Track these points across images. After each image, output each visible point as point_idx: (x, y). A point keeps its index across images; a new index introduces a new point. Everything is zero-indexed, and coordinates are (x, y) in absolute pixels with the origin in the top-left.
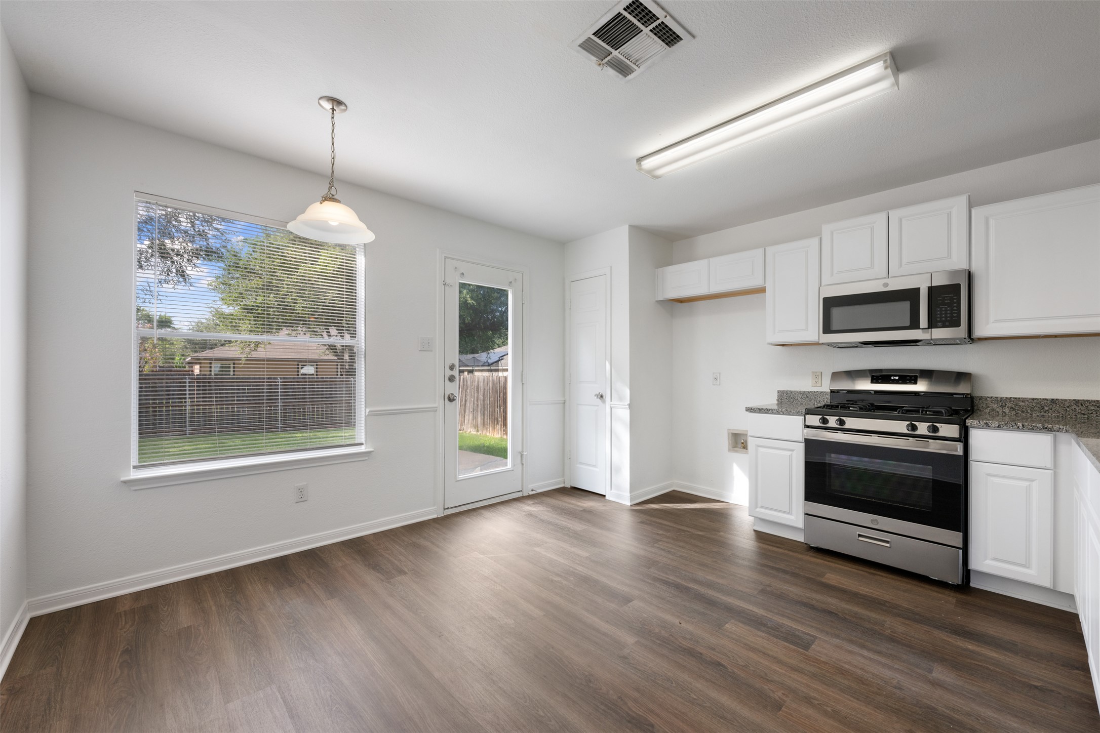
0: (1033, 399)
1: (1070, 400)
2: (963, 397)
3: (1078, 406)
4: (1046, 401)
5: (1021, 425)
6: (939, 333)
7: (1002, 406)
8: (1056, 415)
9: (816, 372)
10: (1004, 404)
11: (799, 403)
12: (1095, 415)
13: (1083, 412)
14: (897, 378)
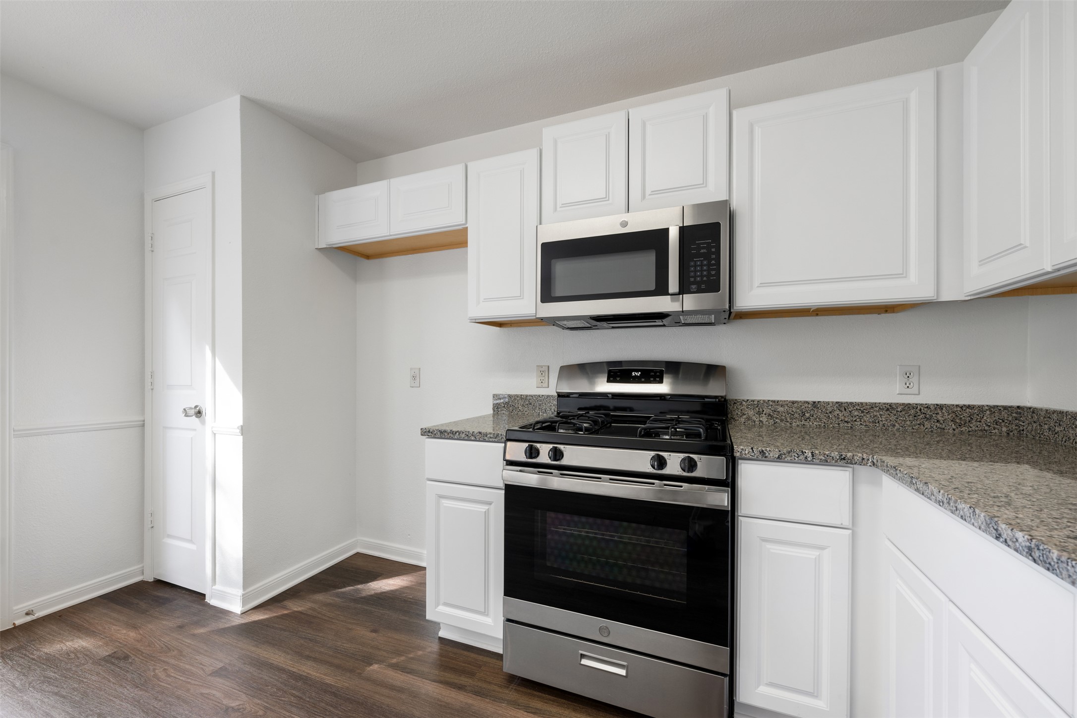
0: (793, 402)
1: (832, 402)
2: (716, 401)
3: (842, 411)
4: (807, 405)
5: (810, 454)
6: (690, 302)
7: (759, 413)
8: (817, 424)
9: (542, 367)
10: (761, 410)
11: (520, 413)
12: (859, 424)
13: (846, 419)
14: (638, 374)
